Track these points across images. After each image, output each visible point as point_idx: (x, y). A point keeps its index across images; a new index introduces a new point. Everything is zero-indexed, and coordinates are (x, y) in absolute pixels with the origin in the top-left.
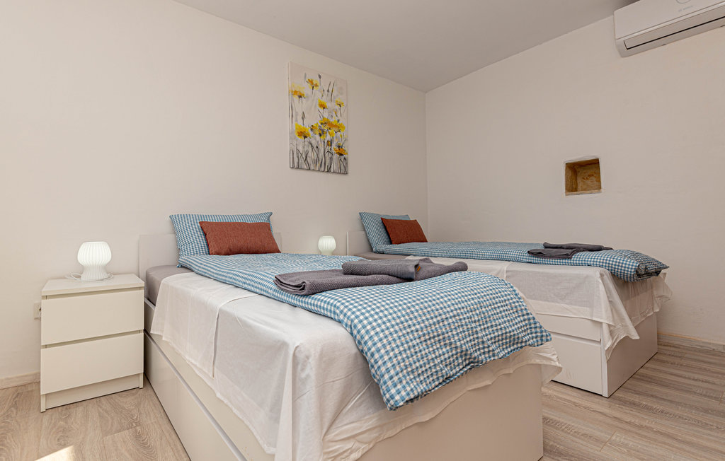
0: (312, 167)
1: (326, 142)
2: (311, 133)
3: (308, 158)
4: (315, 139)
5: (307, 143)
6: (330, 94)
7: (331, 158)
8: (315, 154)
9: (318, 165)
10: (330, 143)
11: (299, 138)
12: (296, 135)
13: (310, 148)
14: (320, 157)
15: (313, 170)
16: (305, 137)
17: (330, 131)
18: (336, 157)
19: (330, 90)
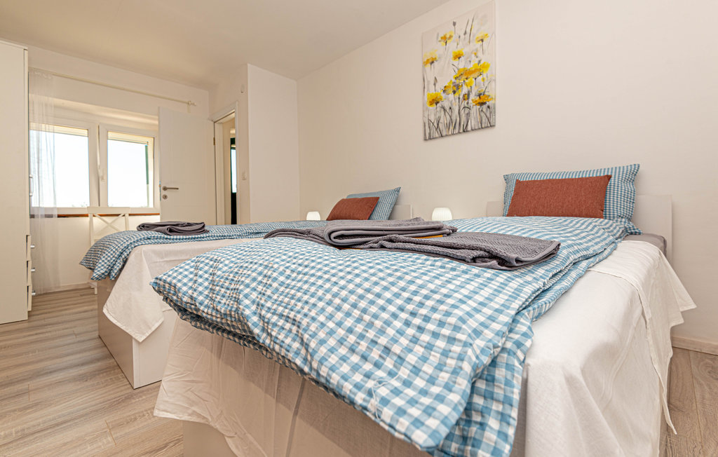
0: (444, 134)
1: (461, 97)
2: (443, 96)
3: (440, 125)
4: (450, 99)
5: (438, 109)
6: (468, 35)
7: (468, 114)
8: (448, 117)
9: (451, 128)
10: (467, 96)
11: (431, 107)
12: (428, 105)
13: (443, 112)
14: (454, 118)
15: (447, 135)
16: (437, 103)
17: (467, 81)
18: (475, 110)
19: (468, 31)
